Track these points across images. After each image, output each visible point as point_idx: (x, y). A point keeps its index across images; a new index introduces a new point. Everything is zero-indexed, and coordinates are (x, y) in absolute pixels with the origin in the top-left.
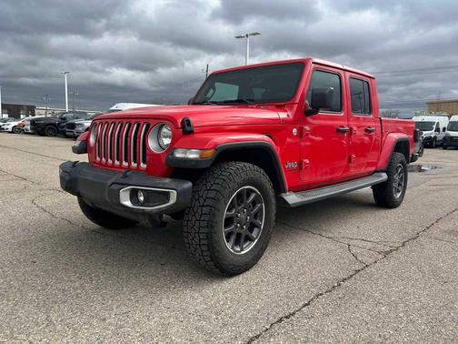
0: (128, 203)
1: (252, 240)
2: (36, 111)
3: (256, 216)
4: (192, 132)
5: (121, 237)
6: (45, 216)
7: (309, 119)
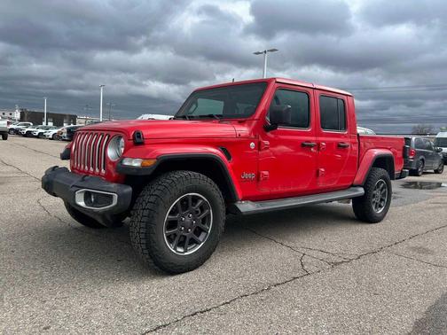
0: (82, 203)
1: (198, 243)
2: (77, 121)
3: (203, 222)
4: (142, 144)
5: (97, 236)
6: (43, 213)
7: (269, 134)
